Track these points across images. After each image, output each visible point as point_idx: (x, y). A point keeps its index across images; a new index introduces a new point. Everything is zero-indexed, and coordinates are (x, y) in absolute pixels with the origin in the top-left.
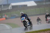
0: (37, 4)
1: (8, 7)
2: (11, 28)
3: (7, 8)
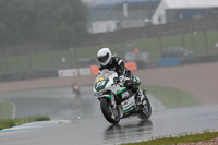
1: (150, 16)
3: (147, 20)
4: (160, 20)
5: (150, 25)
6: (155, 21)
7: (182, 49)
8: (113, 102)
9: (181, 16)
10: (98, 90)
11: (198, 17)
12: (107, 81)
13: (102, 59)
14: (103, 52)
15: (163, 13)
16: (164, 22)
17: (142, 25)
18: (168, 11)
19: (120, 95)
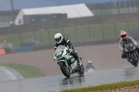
0: (93, 12)
1: (14, 20)
2: (22, 77)
3: (11, 22)
4: (20, 22)
5: (13, 25)
6: (17, 23)
7: (34, 41)
8: (67, 64)
9: (33, 20)
10: (57, 57)
11: (44, 20)
12: (63, 52)
13: (58, 40)
14: (58, 35)
15: (22, 18)
16: (22, 23)
17: (8, 25)
18: (25, 17)
19: (70, 60)
